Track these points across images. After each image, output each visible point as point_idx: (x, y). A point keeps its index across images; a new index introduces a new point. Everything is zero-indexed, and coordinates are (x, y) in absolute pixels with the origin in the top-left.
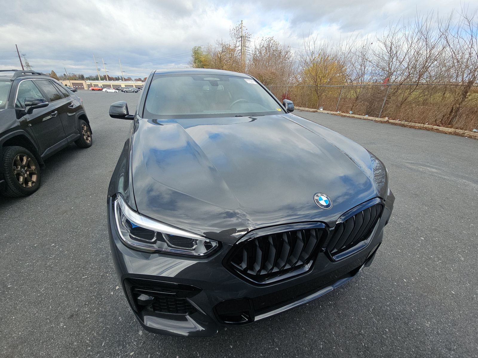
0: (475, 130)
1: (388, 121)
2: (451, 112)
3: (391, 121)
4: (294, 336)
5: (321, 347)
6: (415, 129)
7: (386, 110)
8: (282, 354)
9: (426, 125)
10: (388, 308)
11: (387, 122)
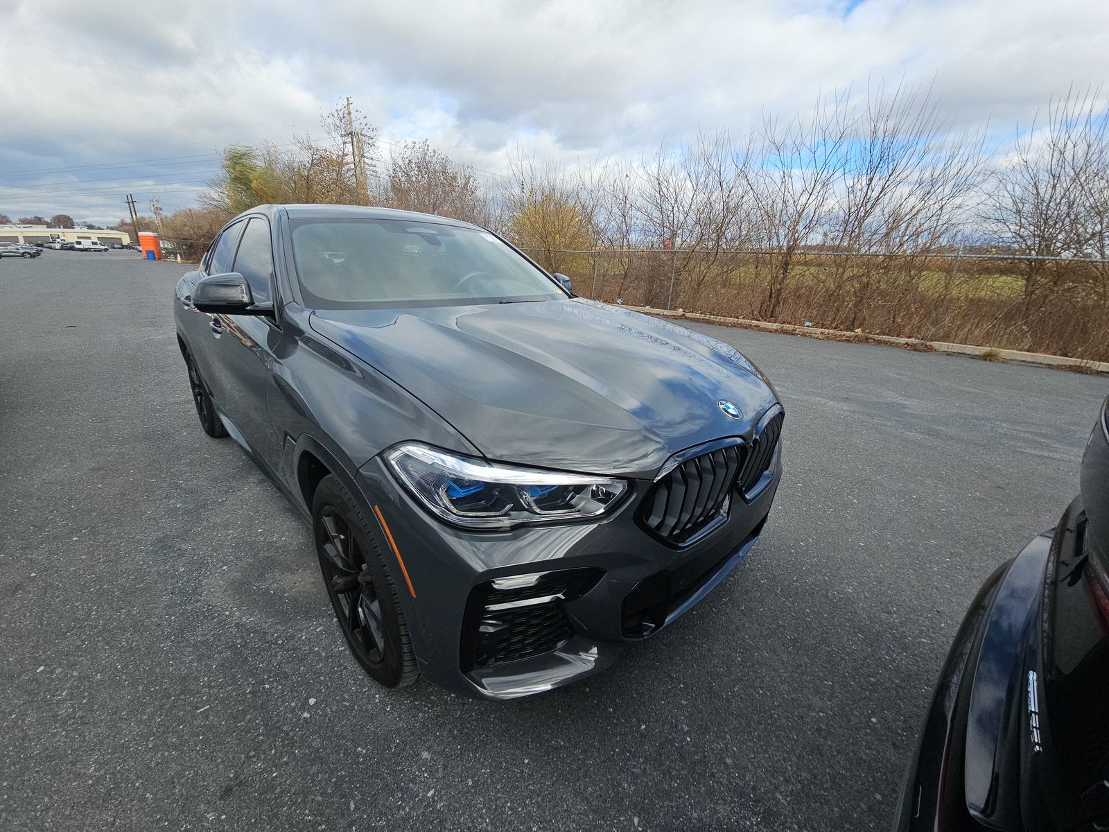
0: (807, 324)
1: (684, 315)
2: (770, 296)
3: (689, 315)
4: (696, 659)
5: (740, 659)
6: (728, 326)
7: (677, 296)
8: (692, 689)
9: (741, 320)
10: (798, 584)
11: (683, 317)
